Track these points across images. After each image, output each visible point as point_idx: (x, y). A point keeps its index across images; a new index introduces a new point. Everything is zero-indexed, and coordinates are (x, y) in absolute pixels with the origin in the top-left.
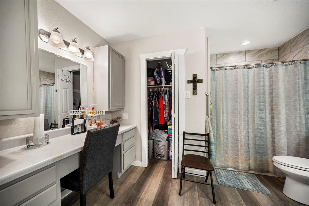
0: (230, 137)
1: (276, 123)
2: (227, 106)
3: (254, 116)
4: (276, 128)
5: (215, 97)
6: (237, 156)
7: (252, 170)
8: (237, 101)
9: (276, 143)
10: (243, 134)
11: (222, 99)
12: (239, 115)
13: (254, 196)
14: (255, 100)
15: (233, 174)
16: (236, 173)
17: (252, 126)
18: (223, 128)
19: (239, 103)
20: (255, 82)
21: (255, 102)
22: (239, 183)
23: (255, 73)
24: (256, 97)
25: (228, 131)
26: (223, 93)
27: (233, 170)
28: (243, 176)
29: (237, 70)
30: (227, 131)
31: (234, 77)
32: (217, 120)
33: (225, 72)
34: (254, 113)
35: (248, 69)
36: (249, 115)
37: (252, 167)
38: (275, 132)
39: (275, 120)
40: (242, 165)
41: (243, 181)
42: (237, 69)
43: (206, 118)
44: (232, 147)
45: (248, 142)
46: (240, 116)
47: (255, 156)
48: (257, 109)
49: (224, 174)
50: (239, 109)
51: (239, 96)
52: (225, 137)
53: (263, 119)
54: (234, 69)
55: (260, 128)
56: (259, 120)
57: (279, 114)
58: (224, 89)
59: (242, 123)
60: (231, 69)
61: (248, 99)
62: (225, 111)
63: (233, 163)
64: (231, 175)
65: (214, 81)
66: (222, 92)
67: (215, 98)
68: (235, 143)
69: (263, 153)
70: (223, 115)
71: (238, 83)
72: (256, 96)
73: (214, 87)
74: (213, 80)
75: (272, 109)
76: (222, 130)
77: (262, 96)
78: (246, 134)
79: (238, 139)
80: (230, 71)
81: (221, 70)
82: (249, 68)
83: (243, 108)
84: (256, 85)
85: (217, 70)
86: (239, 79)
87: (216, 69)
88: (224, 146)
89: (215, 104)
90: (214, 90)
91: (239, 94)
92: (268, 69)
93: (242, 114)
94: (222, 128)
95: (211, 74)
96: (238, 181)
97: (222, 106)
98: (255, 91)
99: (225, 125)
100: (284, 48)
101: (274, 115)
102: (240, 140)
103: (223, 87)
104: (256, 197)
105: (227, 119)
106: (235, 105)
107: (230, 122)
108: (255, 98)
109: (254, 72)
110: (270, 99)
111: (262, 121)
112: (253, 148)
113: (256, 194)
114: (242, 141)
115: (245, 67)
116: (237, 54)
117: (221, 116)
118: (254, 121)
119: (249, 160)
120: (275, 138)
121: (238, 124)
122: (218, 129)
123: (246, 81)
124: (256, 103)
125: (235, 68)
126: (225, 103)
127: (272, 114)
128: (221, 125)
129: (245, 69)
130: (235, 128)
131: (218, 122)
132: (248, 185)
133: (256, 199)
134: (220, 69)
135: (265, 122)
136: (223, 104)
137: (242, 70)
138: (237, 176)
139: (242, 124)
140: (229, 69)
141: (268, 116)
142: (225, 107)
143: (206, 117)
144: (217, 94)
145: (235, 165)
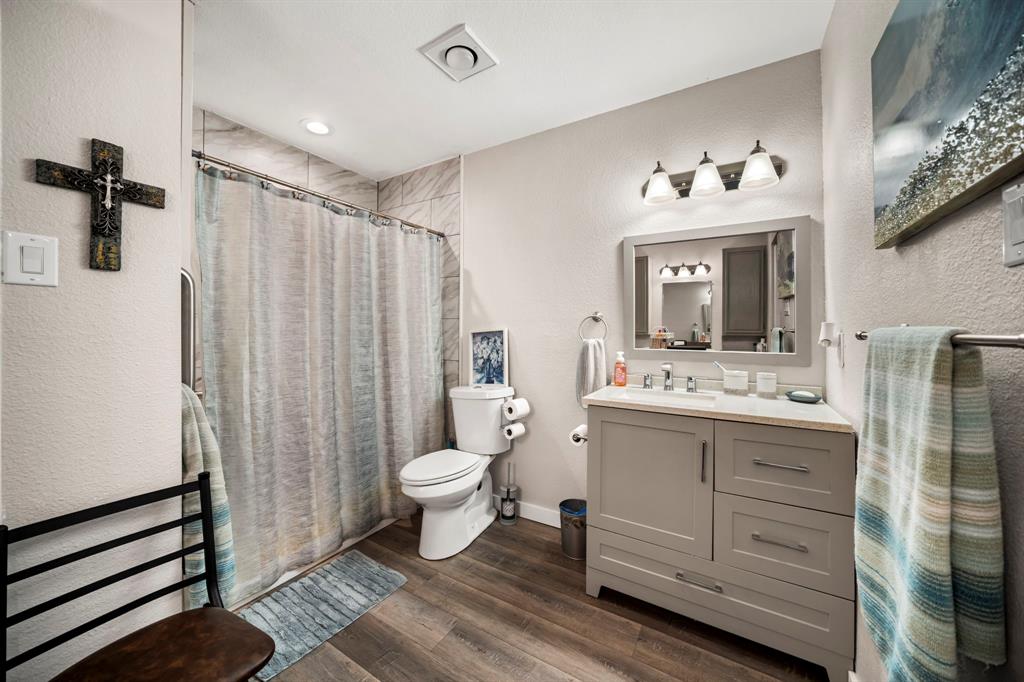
0: (282, 453)
1: (393, 379)
2: (267, 335)
3: (347, 365)
4: (393, 392)
5: (211, 292)
6: (305, 515)
7: (348, 537)
8: (302, 316)
9: (395, 431)
10: (323, 429)
11: (251, 304)
12: (308, 366)
13: (380, 622)
14: (349, 316)
15: (299, 591)
16: (306, 581)
17: (344, 398)
18: (254, 427)
19: (308, 323)
20: (349, 257)
21: (349, 321)
22: (331, 613)
23: (351, 231)
24: (352, 307)
25: (273, 435)
26: (252, 279)
27: (294, 574)
28: (330, 578)
29: (303, 203)
30: (269, 437)
31: (291, 228)
32: (224, 398)
33: (261, 197)
34: (348, 356)
35: (332, 213)
36: (336, 363)
37: (348, 527)
38: (393, 403)
39: (392, 371)
40: (322, 542)
41: (337, 595)
42: (302, 199)
43: (184, 397)
44: (288, 489)
45: (334, 455)
46: (313, 368)
47: (354, 488)
48: (356, 341)
49: (269, 616)
50: (308, 345)
51: (307, 298)
52: (263, 460)
53: (368, 373)
54: (290, 195)
55: (363, 400)
56: (360, 375)
57: (398, 353)
58: (258, 265)
59: (320, 392)
60: (284, 194)
61: (332, 309)
62: (260, 355)
63: (295, 549)
64: (297, 601)
65: (210, 221)
66: (247, 277)
67: (215, 297)
68: (300, 471)
69: (370, 472)
70: (253, 373)
71: (305, 253)
72: (353, 302)
73: (210, 245)
74: (204, 216)
75: (385, 343)
76: (249, 438)
77: (365, 302)
78: (329, 429)
79: (308, 452)
80: (278, 199)
81: (245, 181)
82: (337, 211)
83: (322, 341)
84: (352, 269)
85: (225, 176)
86: (308, 237)
87: (223, 172)
88: (260, 499)
89: (213, 325)
90: (210, 261)
91: (307, 290)
92: (378, 228)
93: (319, 361)
94: (249, 428)
95: (197, 185)
96: (324, 607)
97: (247, 333)
98: (350, 286)
99: (260, 413)
100: (412, 185)
101: (391, 359)
102: (315, 455)
103: (251, 257)
104: (385, 619)
105: (270, 387)
106: (294, 332)
107: (278, 397)
108: (349, 310)
109: (349, 228)
110: (380, 315)
111: (366, 379)
112: (347, 467)
113: (382, 610)
114: (320, 455)
115: (325, 202)
116: (281, 152)
117: (246, 376)
118: (348, 381)
119: (339, 509)
120: (392, 421)
121: (306, 399)
122: (233, 435)
123: (329, 251)
124: (354, 326)
125: (297, 195)
126: (259, 323)
127: (384, 355)
128: (247, 418)
129: (325, 209)
130: (299, 416)
131: (230, 407)
132: (354, 598)
133: (387, 626)
134: (239, 175)
135: (372, 378)
136: (252, 325)
137: (318, 210)
138: (314, 593)
139: (320, 398)
140: (276, 189)
141: (378, 362)
142: (259, 339)
143: (183, 394)
144: (227, 279)
145: (302, 553)
